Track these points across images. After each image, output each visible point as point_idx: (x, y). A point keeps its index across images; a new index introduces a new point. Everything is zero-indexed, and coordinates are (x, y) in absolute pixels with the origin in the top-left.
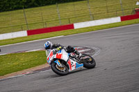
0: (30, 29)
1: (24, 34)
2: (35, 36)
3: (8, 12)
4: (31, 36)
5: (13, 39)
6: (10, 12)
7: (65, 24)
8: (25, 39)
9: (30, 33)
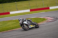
0: (31, 9)
1: (29, 11)
2: (33, 12)
3: (22, 2)
4: (31, 12)
5: (24, 13)
6: (23, 2)
7: (46, 7)
8: (29, 13)
9: (31, 10)
